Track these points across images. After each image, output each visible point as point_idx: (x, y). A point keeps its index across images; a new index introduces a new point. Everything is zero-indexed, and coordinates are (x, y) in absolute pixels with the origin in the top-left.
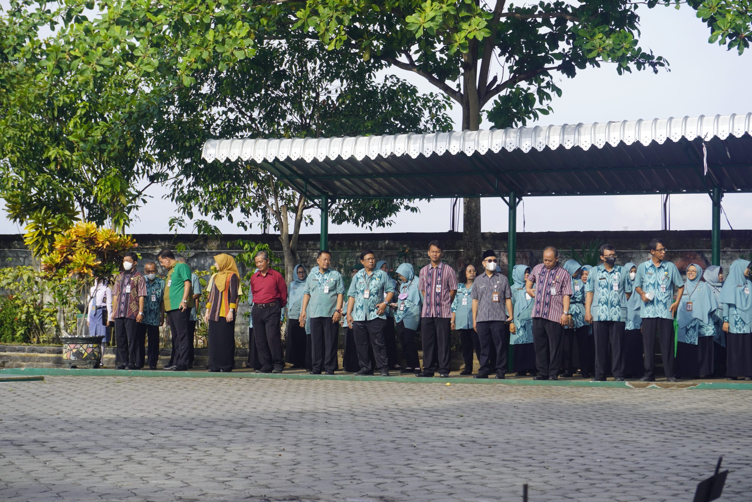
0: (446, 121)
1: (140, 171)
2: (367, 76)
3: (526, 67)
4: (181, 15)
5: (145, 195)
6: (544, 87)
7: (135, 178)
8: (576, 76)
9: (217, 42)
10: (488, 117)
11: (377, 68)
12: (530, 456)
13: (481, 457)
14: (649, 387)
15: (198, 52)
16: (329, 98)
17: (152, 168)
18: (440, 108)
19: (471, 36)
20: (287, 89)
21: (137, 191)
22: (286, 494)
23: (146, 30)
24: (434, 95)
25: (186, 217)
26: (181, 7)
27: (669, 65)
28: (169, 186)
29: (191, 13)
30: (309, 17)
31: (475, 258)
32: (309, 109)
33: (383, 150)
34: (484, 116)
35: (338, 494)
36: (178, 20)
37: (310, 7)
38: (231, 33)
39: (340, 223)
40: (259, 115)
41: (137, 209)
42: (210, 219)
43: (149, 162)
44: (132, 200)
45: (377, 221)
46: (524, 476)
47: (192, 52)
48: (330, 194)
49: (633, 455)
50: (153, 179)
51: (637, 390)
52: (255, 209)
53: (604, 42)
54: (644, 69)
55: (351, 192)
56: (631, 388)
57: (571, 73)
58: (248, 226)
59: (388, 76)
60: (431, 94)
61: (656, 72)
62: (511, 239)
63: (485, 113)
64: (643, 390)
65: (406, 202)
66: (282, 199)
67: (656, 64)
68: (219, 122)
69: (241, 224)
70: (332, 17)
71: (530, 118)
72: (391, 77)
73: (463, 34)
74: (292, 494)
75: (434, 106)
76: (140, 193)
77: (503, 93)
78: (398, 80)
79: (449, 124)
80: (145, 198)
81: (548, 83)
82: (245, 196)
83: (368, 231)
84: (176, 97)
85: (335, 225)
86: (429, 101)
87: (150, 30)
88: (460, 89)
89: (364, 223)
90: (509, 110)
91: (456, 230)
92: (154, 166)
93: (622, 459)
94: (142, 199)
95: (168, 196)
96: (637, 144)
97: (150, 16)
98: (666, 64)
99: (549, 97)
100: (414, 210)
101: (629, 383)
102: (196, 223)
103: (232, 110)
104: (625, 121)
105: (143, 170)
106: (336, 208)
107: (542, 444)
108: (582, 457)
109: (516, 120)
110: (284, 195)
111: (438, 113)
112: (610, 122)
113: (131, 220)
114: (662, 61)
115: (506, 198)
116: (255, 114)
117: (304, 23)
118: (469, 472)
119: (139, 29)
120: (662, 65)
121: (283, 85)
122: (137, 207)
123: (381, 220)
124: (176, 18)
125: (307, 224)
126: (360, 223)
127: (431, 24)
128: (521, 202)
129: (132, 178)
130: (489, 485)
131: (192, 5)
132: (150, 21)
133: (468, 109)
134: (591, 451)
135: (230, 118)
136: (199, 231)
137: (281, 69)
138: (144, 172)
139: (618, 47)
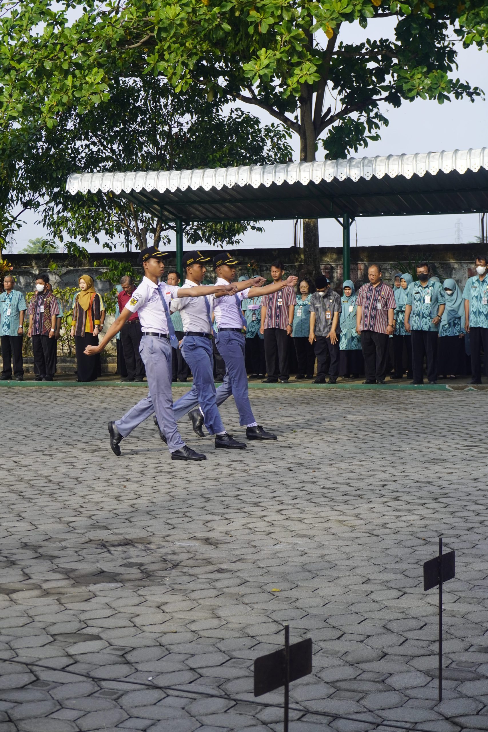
0: (286, 148)
1: (15, 198)
2: (215, 110)
3: (356, 98)
4: (41, 62)
5: (19, 220)
6: (373, 118)
7: (10, 205)
8: (401, 106)
9: (75, 86)
10: (324, 145)
11: (223, 103)
12: (348, 481)
13: (304, 485)
14: (467, 389)
15: (58, 97)
16: (181, 130)
17: (25, 196)
18: (280, 138)
19: (302, 81)
20: (143, 123)
21: (12, 217)
22: (121, 537)
23: (10, 77)
24: (276, 125)
25: (57, 240)
26: (41, 54)
27: (484, 94)
28: (41, 213)
29: (51, 60)
30: (158, 61)
31: (314, 272)
32: (164, 140)
33: (228, 181)
34: (320, 144)
35: (169, 536)
36: (39, 67)
37: (158, 52)
38: (87, 78)
39: (194, 242)
40: (118, 147)
41: (13, 233)
42: (79, 241)
43: (21, 190)
44: (8, 224)
45: (227, 239)
46: (338, 508)
47: (53, 97)
48: (184, 217)
49: (440, 478)
50: (26, 205)
51: (455, 393)
52: (118, 231)
53: (423, 81)
54: (462, 98)
55: (202, 216)
56: (450, 391)
57: (397, 103)
58: (113, 247)
59: (233, 110)
60: (273, 125)
61: (473, 101)
62: (346, 253)
63: (321, 141)
64: (461, 392)
65: (252, 223)
66: (142, 221)
67: (472, 94)
68: (83, 155)
69: (106, 245)
70: (178, 61)
71: (361, 145)
72: (236, 110)
73: (295, 79)
74: (127, 537)
75: (275, 136)
76: (15, 219)
77: (336, 124)
78: (242, 112)
79: (289, 152)
80: (19, 223)
81: (376, 114)
82: (109, 220)
83: (220, 248)
84: (44, 133)
85: (190, 244)
86: (271, 131)
87: (13, 77)
88: (298, 121)
89: (216, 242)
90: (342, 138)
91: (298, 246)
92: (26, 193)
93: (429, 483)
94: (17, 224)
95: (39, 222)
96: (454, 173)
97: (13, 64)
98: (482, 94)
99: (377, 126)
100: (260, 229)
101: (450, 386)
102: (66, 245)
103: (94, 144)
104: (443, 152)
105: (17, 197)
106: (191, 229)
107: (362, 466)
108: (395, 481)
109: (348, 147)
110: (144, 218)
111: (279, 142)
112: (430, 153)
113: (8, 242)
114: (478, 91)
115: (339, 219)
116: (115, 147)
117: (154, 67)
118: (291, 504)
119: (4, 76)
120: (478, 94)
121: (139, 119)
122: (13, 231)
123: (230, 239)
124: (37, 65)
125: (165, 244)
126: (213, 242)
127: (266, 71)
128: (354, 222)
129: (8, 205)
130: (305, 521)
131: (52, 53)
132: (14, 68)
133: (305, 139)
134: (403, 474)
135: (93, 150)
136: (69, 251)
137: (137, 105)
138: (18, 200)
139: (435, 86)
